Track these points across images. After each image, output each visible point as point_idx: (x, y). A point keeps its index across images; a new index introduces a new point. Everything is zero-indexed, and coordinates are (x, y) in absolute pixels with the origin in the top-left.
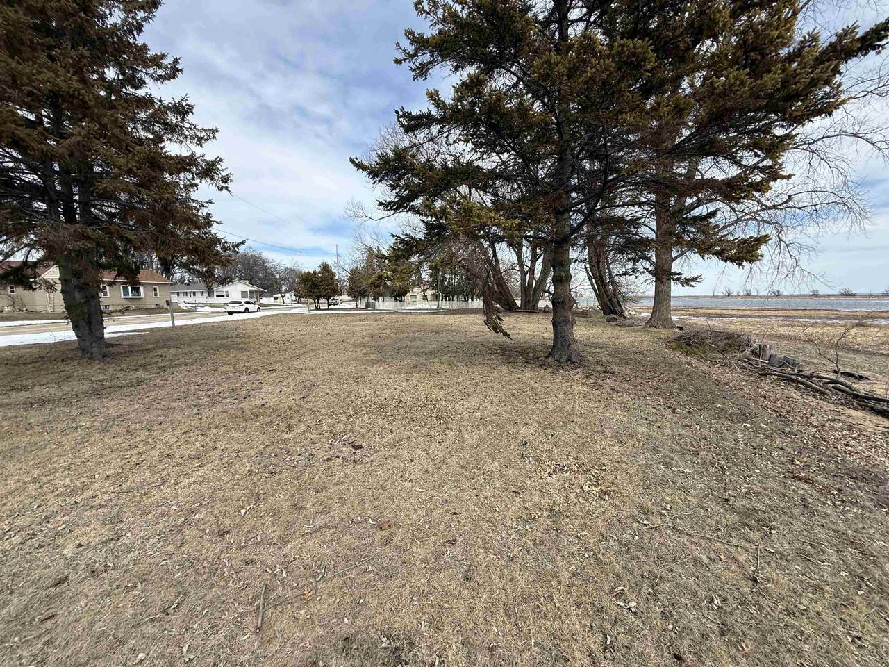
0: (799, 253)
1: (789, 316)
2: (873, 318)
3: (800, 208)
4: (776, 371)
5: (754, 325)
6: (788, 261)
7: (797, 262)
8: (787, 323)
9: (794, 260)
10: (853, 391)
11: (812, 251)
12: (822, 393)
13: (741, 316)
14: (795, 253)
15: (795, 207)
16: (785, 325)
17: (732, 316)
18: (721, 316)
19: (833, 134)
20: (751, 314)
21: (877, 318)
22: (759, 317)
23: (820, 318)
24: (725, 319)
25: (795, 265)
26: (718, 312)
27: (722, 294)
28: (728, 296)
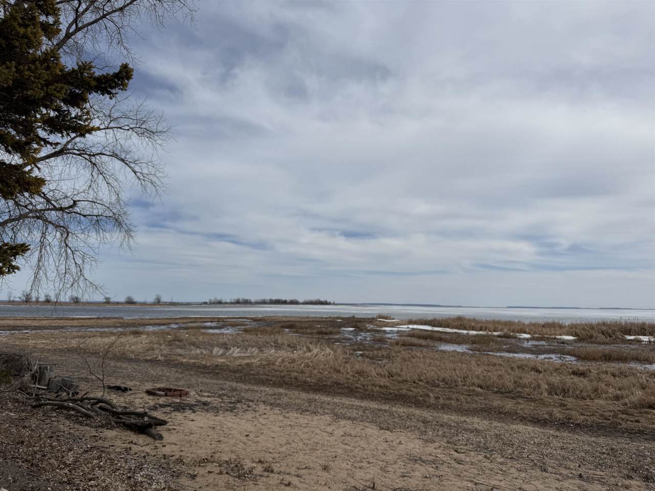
0: (83, 261)
1: (83, 326)
2: (144, 325)
3: (85, 216)
4: (49, 400)
5: (48, 338)
6: (73, 269)
7: (81, 271)
8: (80, 334)
9: (78, 269)
10: (113, 408)
11: (93, 261)
12: (88, 417)
13: (36, 328)
14: (79, 261)
15: (80, 214)
16: (78, 337)
17: (26, 328)
18: (14, 328)
19: (108, 153)
20: (48, 325)
21: (148, 325)
22: (55, 328)
23: (108, 327)
24: (17, 332)
25: (79, 274)
26: (11, 323)
27: (18, 299)
28: (26, 302)
